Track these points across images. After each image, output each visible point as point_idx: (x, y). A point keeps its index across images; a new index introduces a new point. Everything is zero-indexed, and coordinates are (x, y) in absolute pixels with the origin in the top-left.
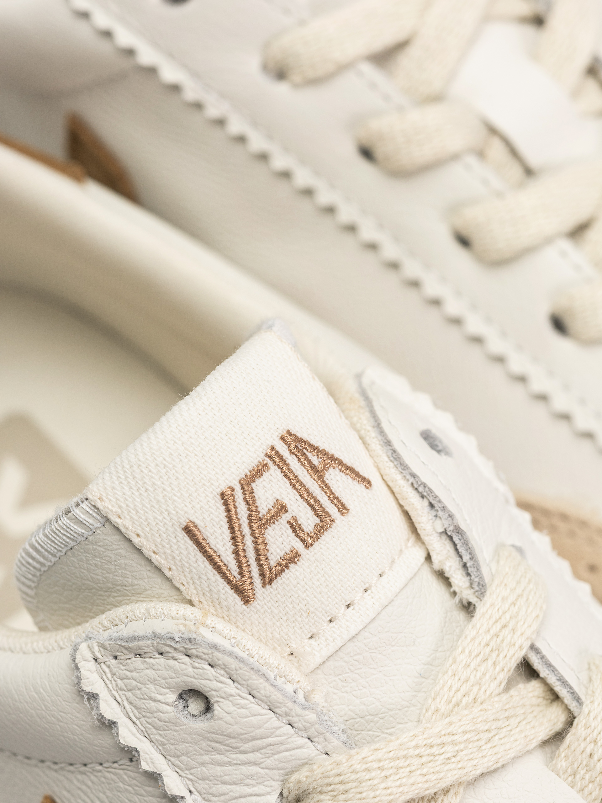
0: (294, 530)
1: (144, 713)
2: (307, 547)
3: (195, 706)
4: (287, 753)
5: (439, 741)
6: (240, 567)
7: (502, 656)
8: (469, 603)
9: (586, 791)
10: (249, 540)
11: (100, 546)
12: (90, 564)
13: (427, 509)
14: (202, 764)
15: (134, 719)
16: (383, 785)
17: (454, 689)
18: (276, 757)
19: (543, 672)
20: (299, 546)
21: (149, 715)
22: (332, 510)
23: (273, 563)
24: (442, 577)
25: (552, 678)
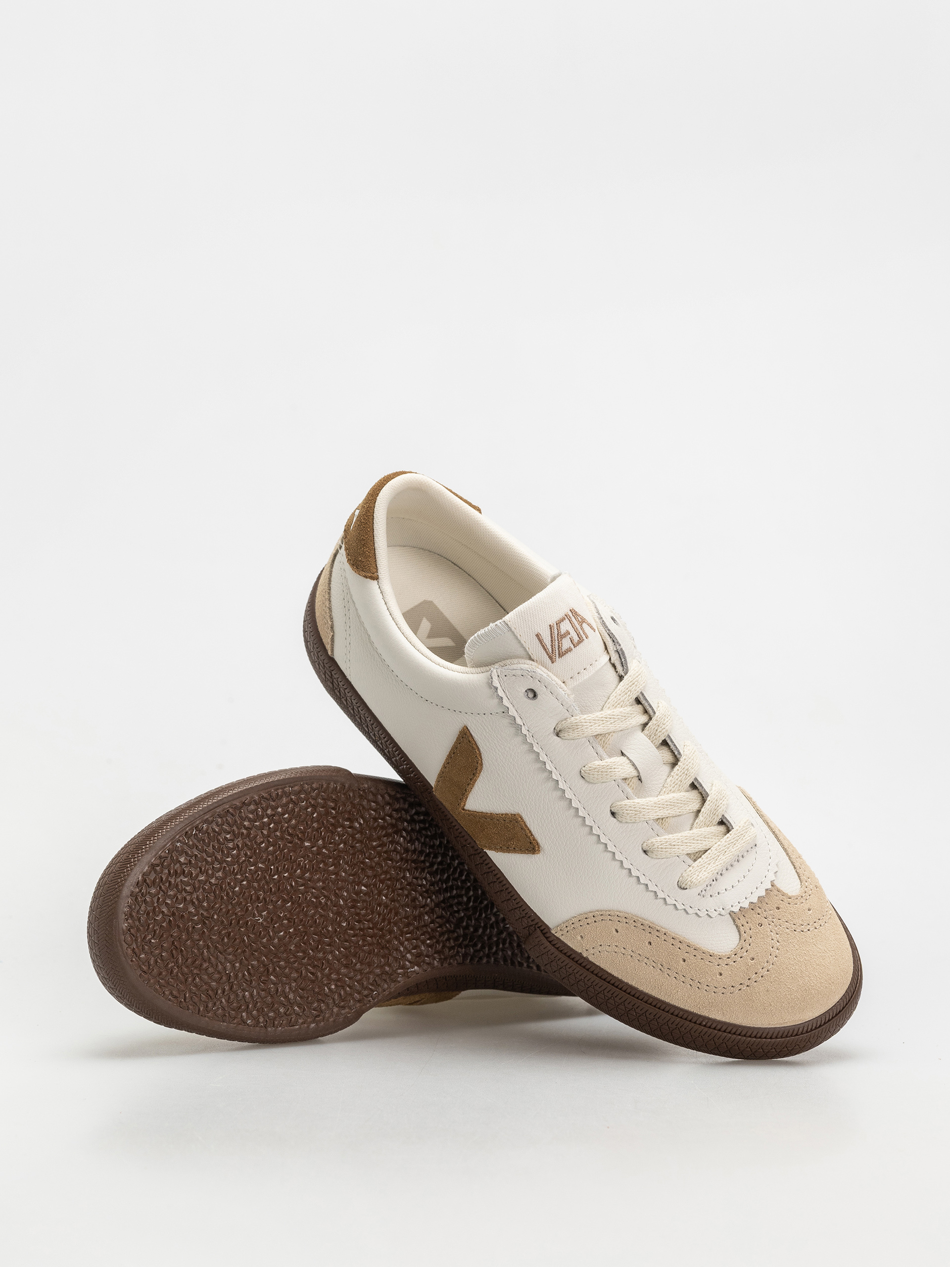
0: (571, 641)
1: (512, 696)
2: (574, 647)
3: (531, 695)
4: (559, 714)
5: (609, 717)
6: (553, 651)
7: (632, 693)
8: (622, 676)
9: (654, 742)
10: (557, 642)
11: (505, 638)
13: (612, 642)
15: (509, 697)
16: (590, 728)
17: (615, 702)
18: (555, 716)
19: (643, 702)
20: (572, 646)
21: (514, 697)
22: (584, 637)
23: (563, 651)
24: (614, 666)
25: (646, 704)
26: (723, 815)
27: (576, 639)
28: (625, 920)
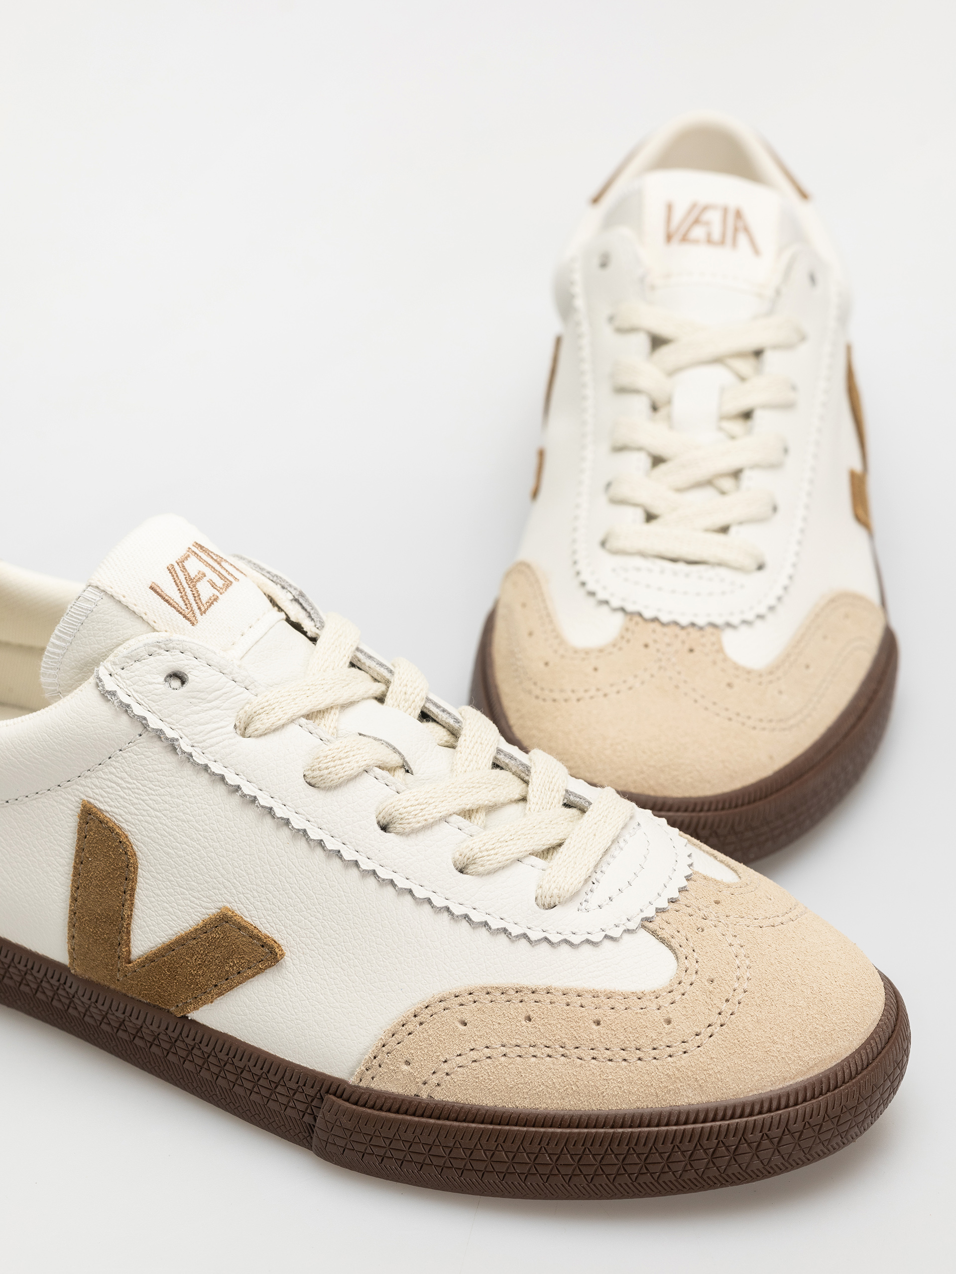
0: (212, 586)
1: (146, 695)
2: (221, 594)
3: (176, 683)
4: (235, 698)
5: (319, 682)
6: (185, 605)
7: (342, 649)
8: (315, 636)
10: (188, 590)
11: (101, 613)
12: (96, 630)
13: (281, 589)
14: (186, 716)
15: (140, 701)
17: (320, 665)
18: (229, 701)
19: (366, 663)
20: (216, 593)
21: (149, 694)
23: (204, 602)
24: (297, 627)
25: (373, 664)
26: (567, 791)
27: (219, 583)
28: (470, 998)
